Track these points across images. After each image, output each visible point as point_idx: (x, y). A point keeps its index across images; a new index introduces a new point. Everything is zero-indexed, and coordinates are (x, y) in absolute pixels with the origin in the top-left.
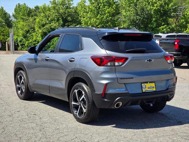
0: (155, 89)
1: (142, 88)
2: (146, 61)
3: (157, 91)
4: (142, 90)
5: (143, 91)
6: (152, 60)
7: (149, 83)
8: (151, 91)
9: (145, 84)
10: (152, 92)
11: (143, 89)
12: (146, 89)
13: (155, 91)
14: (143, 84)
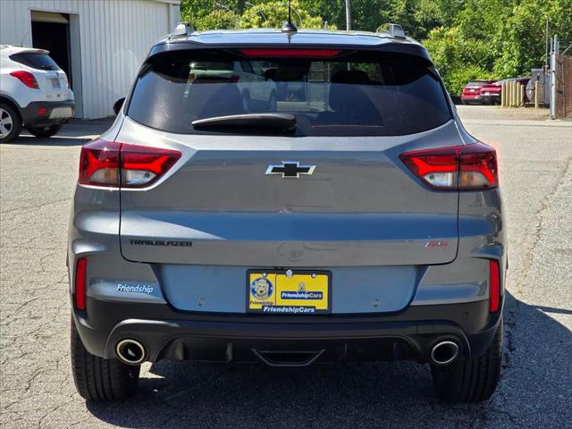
0: (322, 305)
1: (248, 290)
2: (269, 171)
3: (335, 311)
4: (248, 302)
5: (252, 306)
6: (307, 170)
7: (289, 272)
8: (296, 311)
9: (271, 277)
10: (299, 315)
11: (252, 298)
12: (271, 299)
13: (319, 315)
14: (260, 276)
